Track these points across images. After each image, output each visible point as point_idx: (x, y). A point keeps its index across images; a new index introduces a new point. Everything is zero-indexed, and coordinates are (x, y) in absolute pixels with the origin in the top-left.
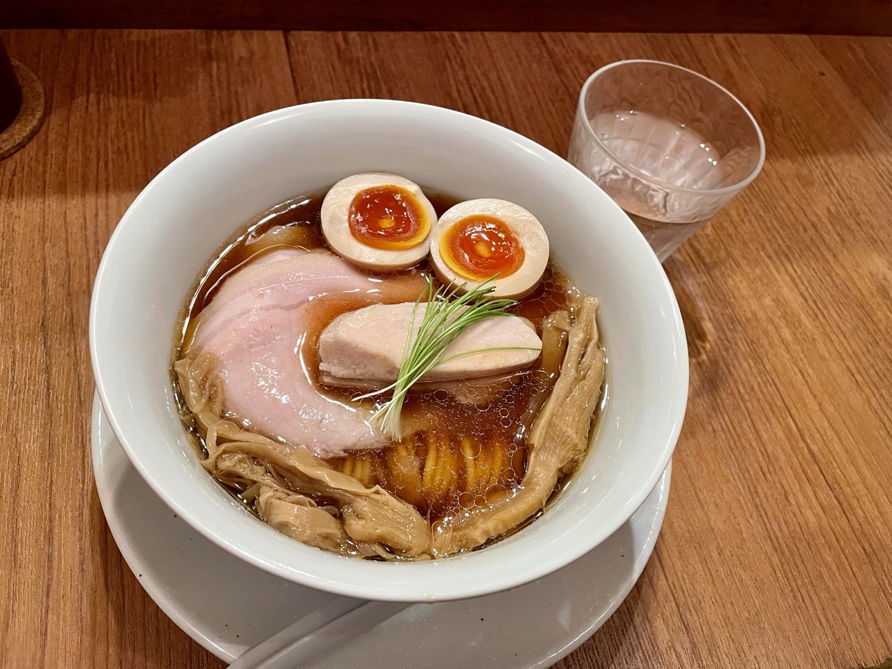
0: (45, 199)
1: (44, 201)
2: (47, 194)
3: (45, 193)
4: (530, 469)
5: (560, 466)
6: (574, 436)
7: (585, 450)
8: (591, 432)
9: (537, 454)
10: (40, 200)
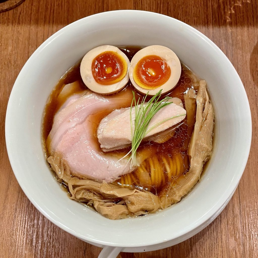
0: (30, 26)
1: (30, 27)
2: (31, 24)
3: (31, 23)
4: (192, 165)
5: (203, 160)
6: (206, 146)
7: (212, 150)
8: (213, 142)
9: (193, 159)
10: (29, 26)
